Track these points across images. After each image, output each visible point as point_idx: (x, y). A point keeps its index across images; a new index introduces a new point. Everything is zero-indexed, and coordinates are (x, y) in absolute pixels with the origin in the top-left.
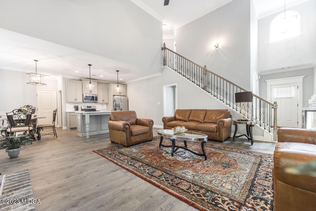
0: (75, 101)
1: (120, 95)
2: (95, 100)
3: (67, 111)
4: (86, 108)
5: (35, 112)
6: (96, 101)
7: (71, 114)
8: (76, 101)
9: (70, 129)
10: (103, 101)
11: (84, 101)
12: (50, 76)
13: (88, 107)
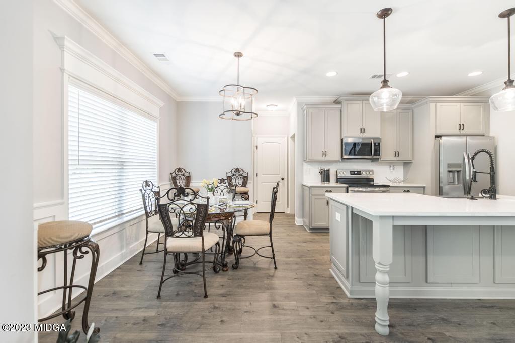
0: (323, 158)
1: (462, 132)
2: (374, 155)
3: (305, 183)
4: (348, 175)
5: (249, 182)
6: (377, 157)
7: (314, 192)
8: (326, 158)
9: (311, 229)
10: (397, 154)
11: (345, 157)
12: (277, 106)
13: (352, 172)
